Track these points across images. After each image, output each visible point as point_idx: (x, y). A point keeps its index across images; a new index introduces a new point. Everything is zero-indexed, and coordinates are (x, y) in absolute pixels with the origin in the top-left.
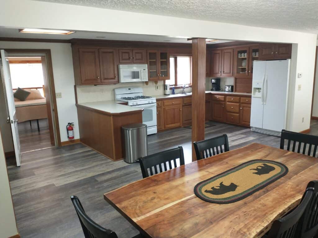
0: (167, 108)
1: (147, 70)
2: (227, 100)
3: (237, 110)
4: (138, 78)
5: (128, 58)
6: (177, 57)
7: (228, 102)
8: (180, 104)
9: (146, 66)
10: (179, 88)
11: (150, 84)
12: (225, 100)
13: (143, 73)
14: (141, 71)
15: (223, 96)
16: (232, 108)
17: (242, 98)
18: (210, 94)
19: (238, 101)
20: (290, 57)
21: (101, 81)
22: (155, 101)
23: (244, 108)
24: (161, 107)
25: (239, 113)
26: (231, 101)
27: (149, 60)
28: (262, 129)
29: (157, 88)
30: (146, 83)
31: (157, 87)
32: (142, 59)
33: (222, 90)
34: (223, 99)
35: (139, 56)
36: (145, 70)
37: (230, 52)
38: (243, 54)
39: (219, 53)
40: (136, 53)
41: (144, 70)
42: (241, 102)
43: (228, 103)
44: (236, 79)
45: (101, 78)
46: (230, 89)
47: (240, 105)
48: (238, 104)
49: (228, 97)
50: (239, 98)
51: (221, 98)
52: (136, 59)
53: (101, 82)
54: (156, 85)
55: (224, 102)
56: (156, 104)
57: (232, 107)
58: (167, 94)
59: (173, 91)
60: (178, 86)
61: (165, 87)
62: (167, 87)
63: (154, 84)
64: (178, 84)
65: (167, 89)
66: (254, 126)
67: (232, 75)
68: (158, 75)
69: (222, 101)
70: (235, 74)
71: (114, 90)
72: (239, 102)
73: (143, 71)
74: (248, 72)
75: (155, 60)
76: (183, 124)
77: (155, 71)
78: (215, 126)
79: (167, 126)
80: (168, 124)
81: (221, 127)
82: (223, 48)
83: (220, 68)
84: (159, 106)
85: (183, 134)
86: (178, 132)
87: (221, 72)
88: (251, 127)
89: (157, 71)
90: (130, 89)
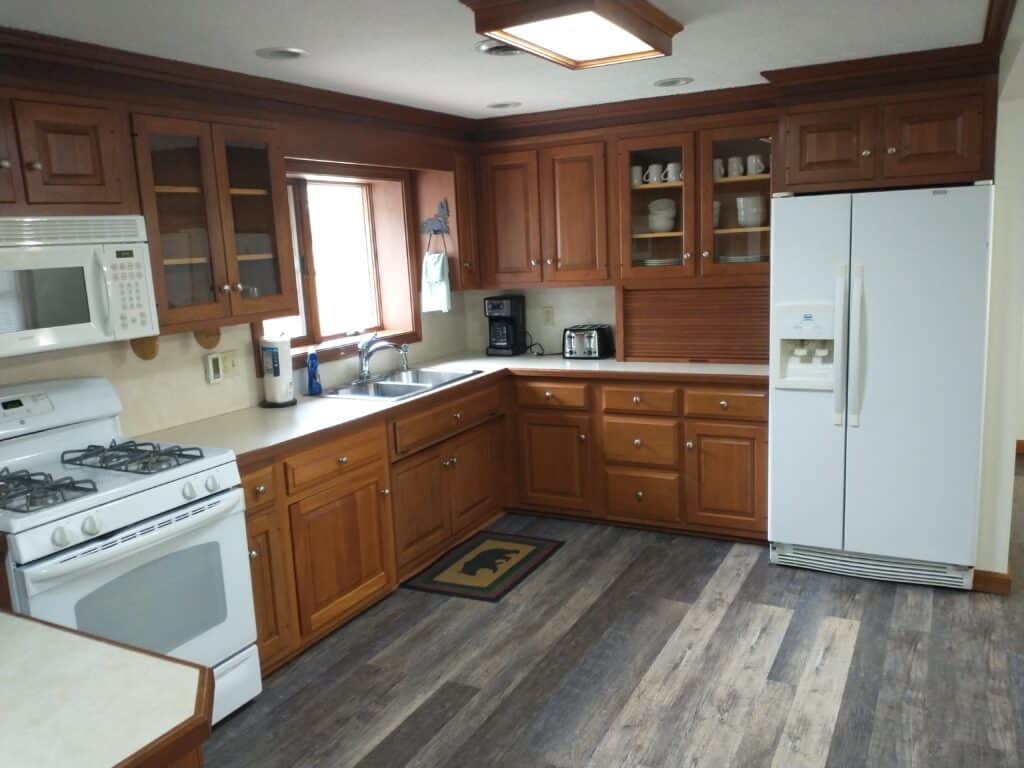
0: (309, 503)
1: (142, 254)
2: (603, 405)
3: (668, 454)
4: (81, 315)
6: (304, 182)
7: (609, 412)
8: (377, 458)
9: (135, 228)
10: (333, 355)
11: (167, 348)
12: (591, 406)
13: (115, 277)
14: (97, 265)
15: (581, 387)
16: (638, 447)
17: (689, 392)
18: (506, 375)
19: (667, 406)
22: (231, 475)
23: (704, 441)
24: (272, 503)
25: (678, 467)
26: (630, 407)
27: (151, 190)
28: (843, 551)
29: (217, 371)
30: (144, 347)
31: (216, 362)
32: (98, 177)
33: (536, 349)
34: (578, 401)
35: (70, 155)
36: (130, 254)
37: (589, 160)
38: (654, 170)
39: (521, 166)
40: (45, 129)
41: (120, 254)
42: (687, 410)
43: (607, 419)
44: (627, 295)
46: (594, 345)
47: (680, 427)
48: (670, 423)
49: (606, 388)
50: (671, 391)
52: (53, 178)
54: (205, 351)
55: (586, 417)
56: (240, 492)
57: (637, 441)
58: (280, 399)
59: (313, 376)
60: (325, 346)
61: (263, 360)
62: (275, 356)
63: (196, 348)
64: (324, 332)
65: (276, 372)
66: (788, 540)
67: (604, 274)
68: (227, 287)
69: (574, 410)
70: (625, 271)
72: (677, 413)
73: (114, 267)
74: (696, 255)
75: (194, 190)
76: (400, 569)
77: (203, 260)
78: (561, 544)
79: (315, 616)
80: (318, 606)
81: (597, 554)
82: (543, 140)
83: (534, 244)
84: (263, 500)
85: (442, 656)
86: (398, 642)
87: (541, 262)
88: (776, 546)
89: (211, 263)
90: (17, 403)
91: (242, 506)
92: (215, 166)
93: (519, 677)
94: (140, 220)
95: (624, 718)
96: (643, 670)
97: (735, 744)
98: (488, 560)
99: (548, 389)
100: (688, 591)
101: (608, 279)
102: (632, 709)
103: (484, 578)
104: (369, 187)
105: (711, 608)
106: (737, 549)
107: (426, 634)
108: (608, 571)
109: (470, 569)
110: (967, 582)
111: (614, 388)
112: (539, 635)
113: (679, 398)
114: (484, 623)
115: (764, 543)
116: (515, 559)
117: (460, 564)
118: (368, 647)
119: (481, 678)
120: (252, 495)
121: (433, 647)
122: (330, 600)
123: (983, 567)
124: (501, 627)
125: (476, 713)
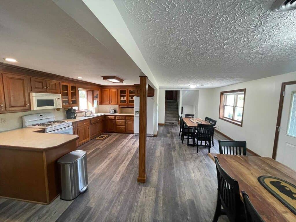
0: (79, 129)
1: (61, 98)
2: (117, 119)
3: (124, 124)
4: (53, 105)
5: (41, 87)
8: (88, 124)
10: (82, 112)
11: (61, 110)
14: (55, 99)
15: (114, 117)
16: (120, 123)
17: (126, 117)
20: (154, 96)
21: (6, 109)
22: (71, 124)
23: (128, 123)
25: (125, 126)
26: (120, 119)
27: (62, 91)
30: (58, 109)
32: (55, 89)
34: (114, 118)
36: (59, 98)
44: (120, 106)
45: (6, 106)
46: (113, 112)
47: (125, 121)
51: (113, 117)
52: (50, 89)
53: (6, 111)
56: (72, 126)
63: (64, 110)
66: (136, 133)
68: (70, 103)
69: (113, 119)
70: (119, 103)
71: (21, 118)
72: (125, 119)
73: (57, 100)
74: (127, 102)
75: (67, 91)
76: (90, 138)
77: (67, 100)
78: (111, 135)
79: (80, 142)
80: (80, 141)
81: (115, 136)
82: (110, 88)
83: (109, 100)
84: (74, 127)
85: (96, 146)
86: (90, 145)
87: (109, 101)
88: (135, 133)
89: (68, 100)
90: (42, 115)
91: (72, 128)
92: (69, 89)
93: (105, 147)
94: (61, 94)
95: (117, 149)
96: (119, 145)
97: (128, 149)
98: (102, 137)
99: (110, 117)
100: (125, 138)
101: (117, 104)
102: (118, 148)
103: (102, 138)
104: (87, 92)
105: (127, 140)
106: (131, 134)
107: (94, 144)
108: (116, 137)
109: (100, 138)
110: (153, 136)
111: (118, 117)
112: (108, 143)
113: (125, 118)
114: (101, 143)
115: (133, 133)
116: (105, 137)
117: (98, 137)
118: (87, 145)
119: (101, 147)
120: (73, 127)
121: (95, 145)
122: (82, 141)
123: (154, 134)
124: (104, 143)
125: (100, 150)
